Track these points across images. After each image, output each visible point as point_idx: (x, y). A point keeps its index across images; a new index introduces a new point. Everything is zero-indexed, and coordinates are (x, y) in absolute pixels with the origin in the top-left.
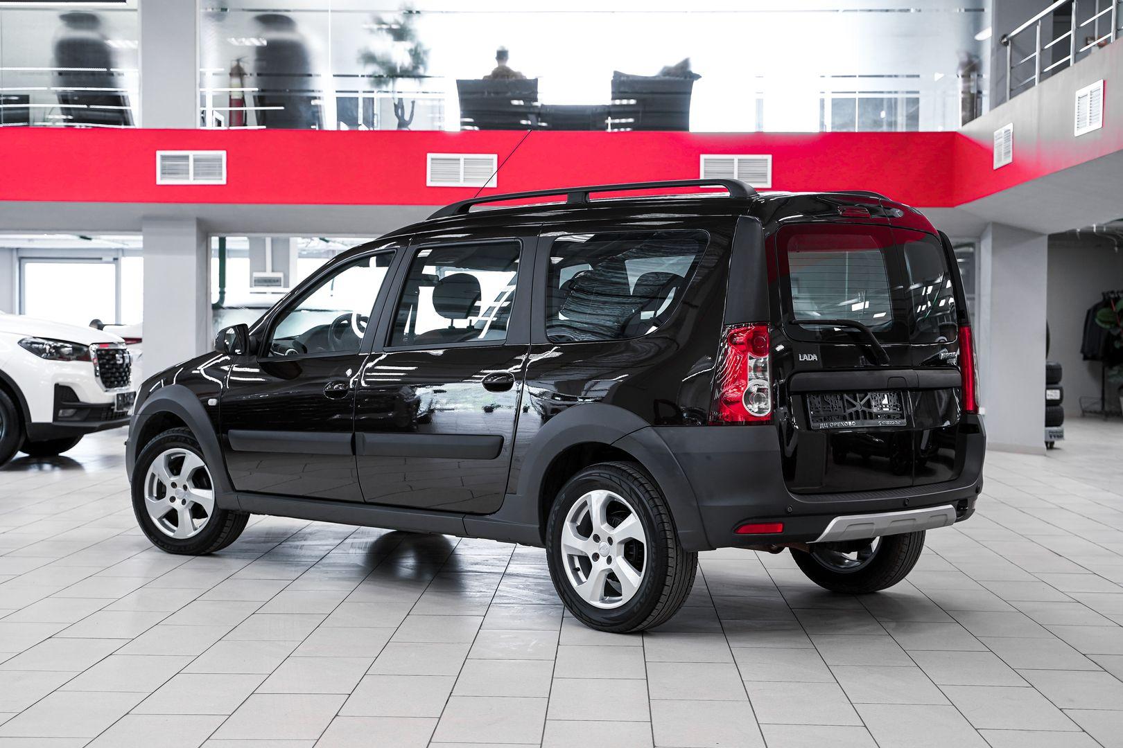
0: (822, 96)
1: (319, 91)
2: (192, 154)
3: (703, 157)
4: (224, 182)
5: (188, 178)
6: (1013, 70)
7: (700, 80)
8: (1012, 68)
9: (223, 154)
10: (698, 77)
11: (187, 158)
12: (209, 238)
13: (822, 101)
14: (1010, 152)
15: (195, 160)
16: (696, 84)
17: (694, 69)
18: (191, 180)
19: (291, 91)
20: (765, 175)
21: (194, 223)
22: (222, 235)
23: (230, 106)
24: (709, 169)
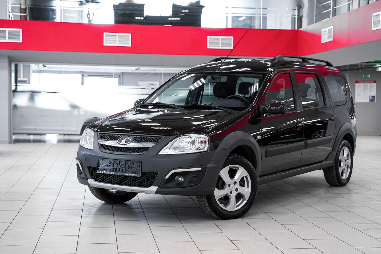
0: (227, 15)
1: (55, 6)
2: (7, 30)
3: (208, 37)
4: (21, 41)
5: (6, 39)
6: (317, 8)
7: (205, 8)
8: (316, 7)
9: (20, 30)
10: (204, 7)
11: (5, 31)
12: (11, 64)
13: (227, 17)
14: (331, 37)
15: (9, 32)
16: (203, 9)
17: (202, 4)
18: (7, 40)
19: (44, 6)
20: (231, 44)
21: (7, 58)
22: (16, 63)
23: (21, 13)
24: (210, 41)
